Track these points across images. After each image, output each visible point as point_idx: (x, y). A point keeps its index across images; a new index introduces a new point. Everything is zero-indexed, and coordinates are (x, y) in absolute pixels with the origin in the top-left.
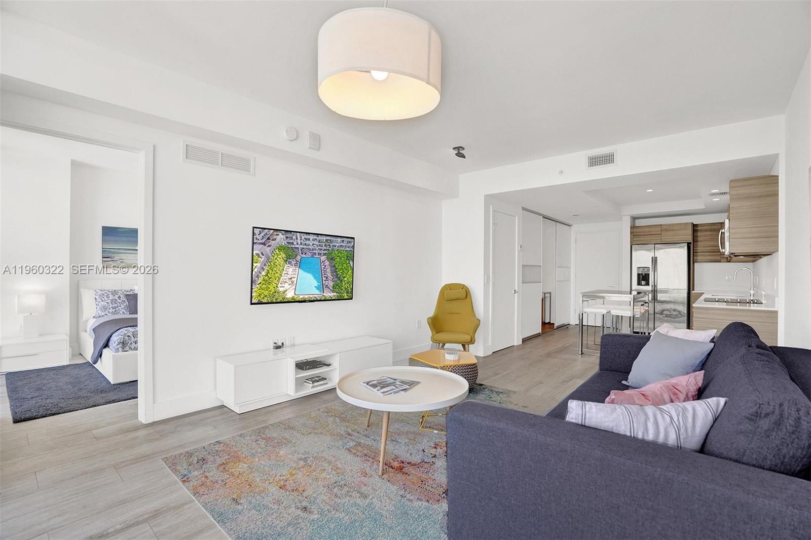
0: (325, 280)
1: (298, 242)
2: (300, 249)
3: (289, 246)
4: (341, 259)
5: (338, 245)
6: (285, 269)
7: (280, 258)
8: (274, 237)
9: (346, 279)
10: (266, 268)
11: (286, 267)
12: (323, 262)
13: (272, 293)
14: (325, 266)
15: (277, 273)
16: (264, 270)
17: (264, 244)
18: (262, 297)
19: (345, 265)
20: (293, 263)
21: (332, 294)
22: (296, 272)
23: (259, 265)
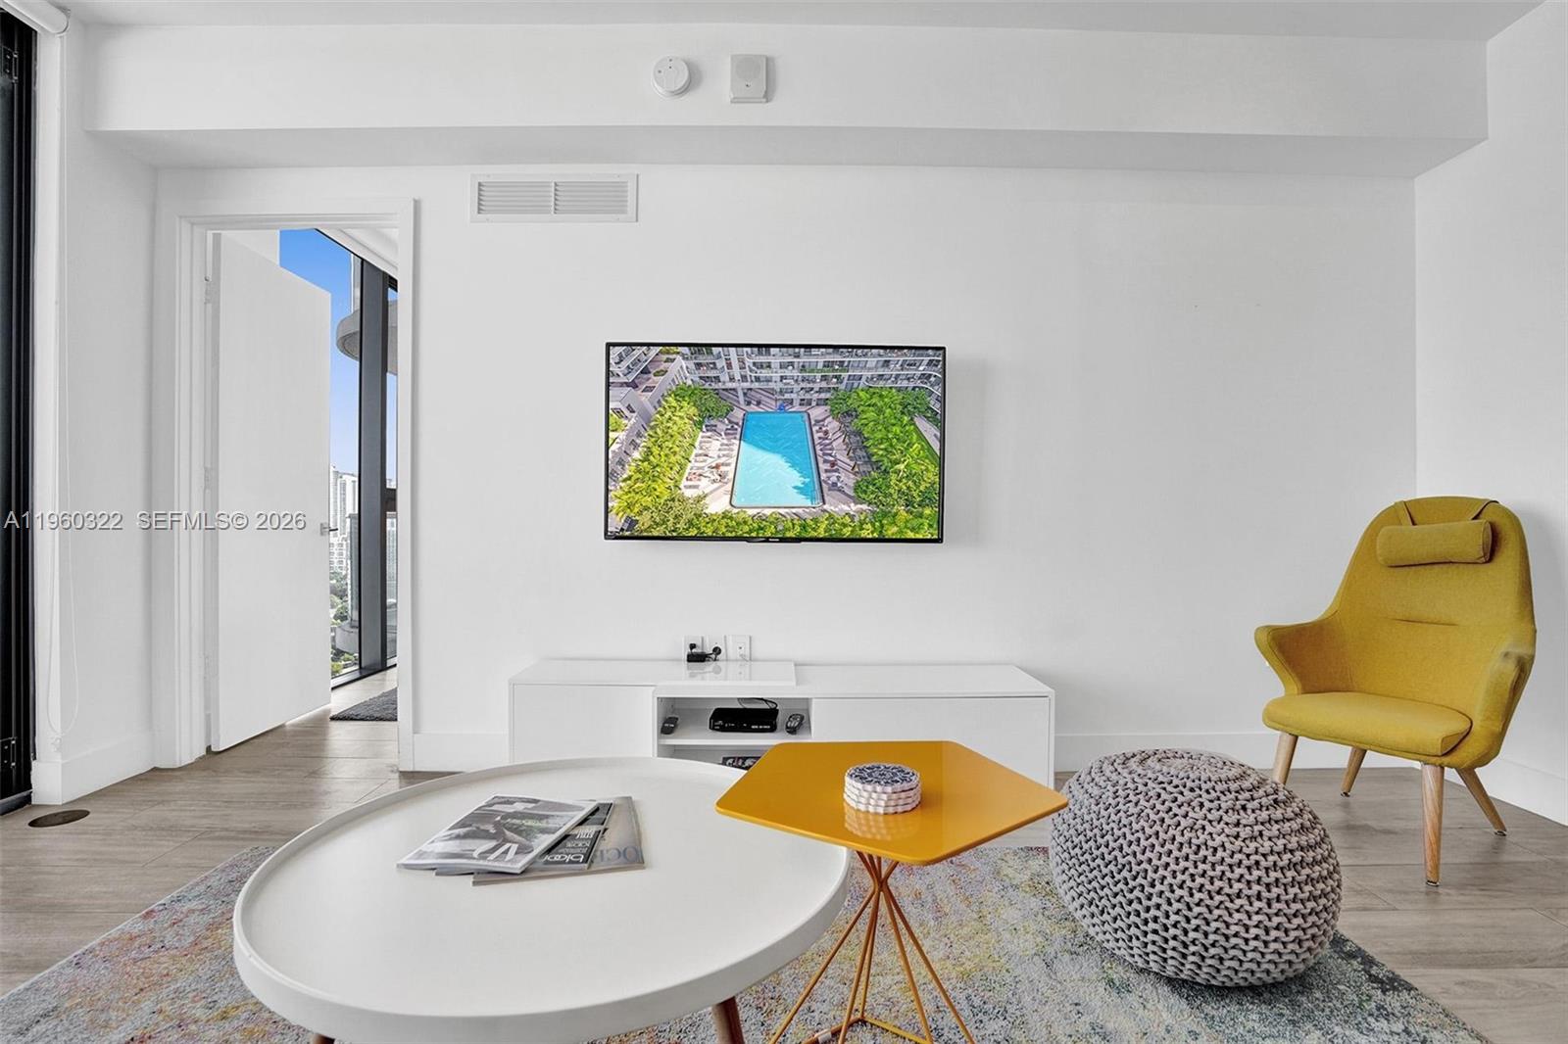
0: (826, 471)
1: (732, 373)
2: (740, 394)
3: (707, 386)
4: (880, 411)
5: (866, 374)
6: (697, 444)
7: (681, 418)
8: (662, 368)
9: (901, 467)
10: (643, 442)
11: (699, 439)
12: (817, 422)
13: (662, 501)
14: (826, 433)
15: (675, 453)
16: (636, 447)
17: (634, 385)
18: (636, 510)
19: (900, 429)
20: (721, 427)
21: (854, 508)
22: (732, 450)
23: (622, 435)
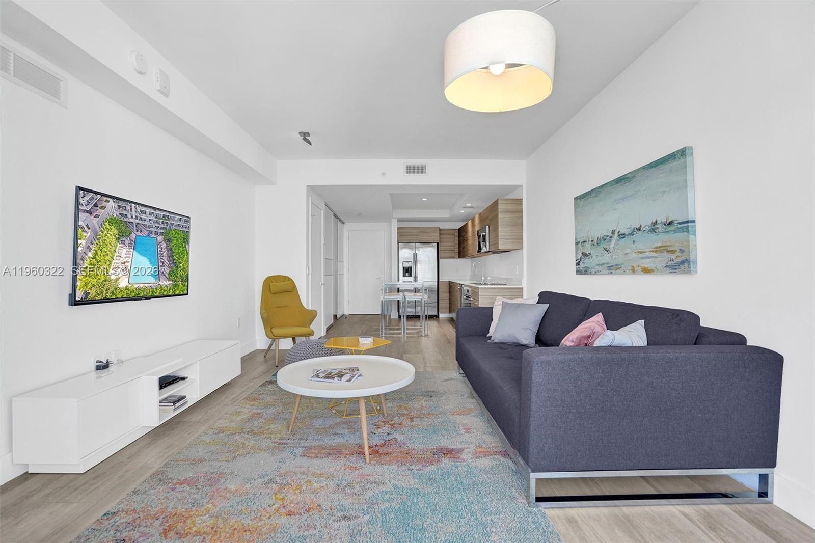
0: (161, 266)
1: (132, 214)
2: (135, 225)
3: (122, 219)
4: (177, 241)
5: (175, 223)
6: (117, 250)
7: (111, 235)
8: (103, 205)
9: (181, 265)
10: (93, 247)
11: (118, 248)
12: (160, 243)
13: (101, 281)
14: (162, 248)
15: (107, 255)
16: (90, 249)
17: (90, 212)
18: (89, 287)
19: (181, 249)
20: (127, 242)
21: (168, 284)
22: (130, 255)
23: (84, 242)
